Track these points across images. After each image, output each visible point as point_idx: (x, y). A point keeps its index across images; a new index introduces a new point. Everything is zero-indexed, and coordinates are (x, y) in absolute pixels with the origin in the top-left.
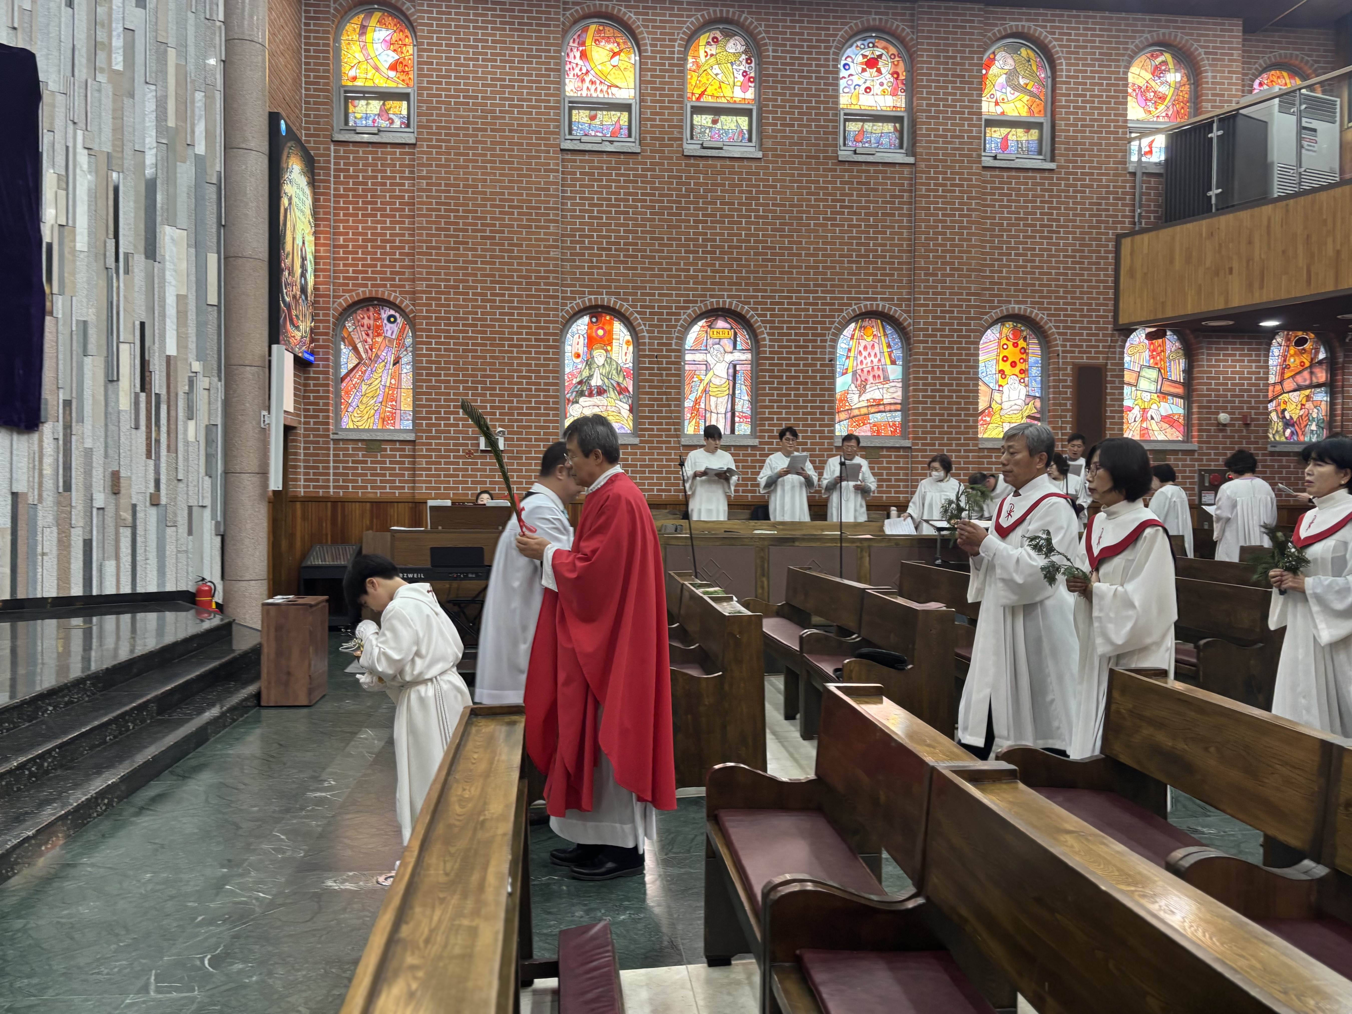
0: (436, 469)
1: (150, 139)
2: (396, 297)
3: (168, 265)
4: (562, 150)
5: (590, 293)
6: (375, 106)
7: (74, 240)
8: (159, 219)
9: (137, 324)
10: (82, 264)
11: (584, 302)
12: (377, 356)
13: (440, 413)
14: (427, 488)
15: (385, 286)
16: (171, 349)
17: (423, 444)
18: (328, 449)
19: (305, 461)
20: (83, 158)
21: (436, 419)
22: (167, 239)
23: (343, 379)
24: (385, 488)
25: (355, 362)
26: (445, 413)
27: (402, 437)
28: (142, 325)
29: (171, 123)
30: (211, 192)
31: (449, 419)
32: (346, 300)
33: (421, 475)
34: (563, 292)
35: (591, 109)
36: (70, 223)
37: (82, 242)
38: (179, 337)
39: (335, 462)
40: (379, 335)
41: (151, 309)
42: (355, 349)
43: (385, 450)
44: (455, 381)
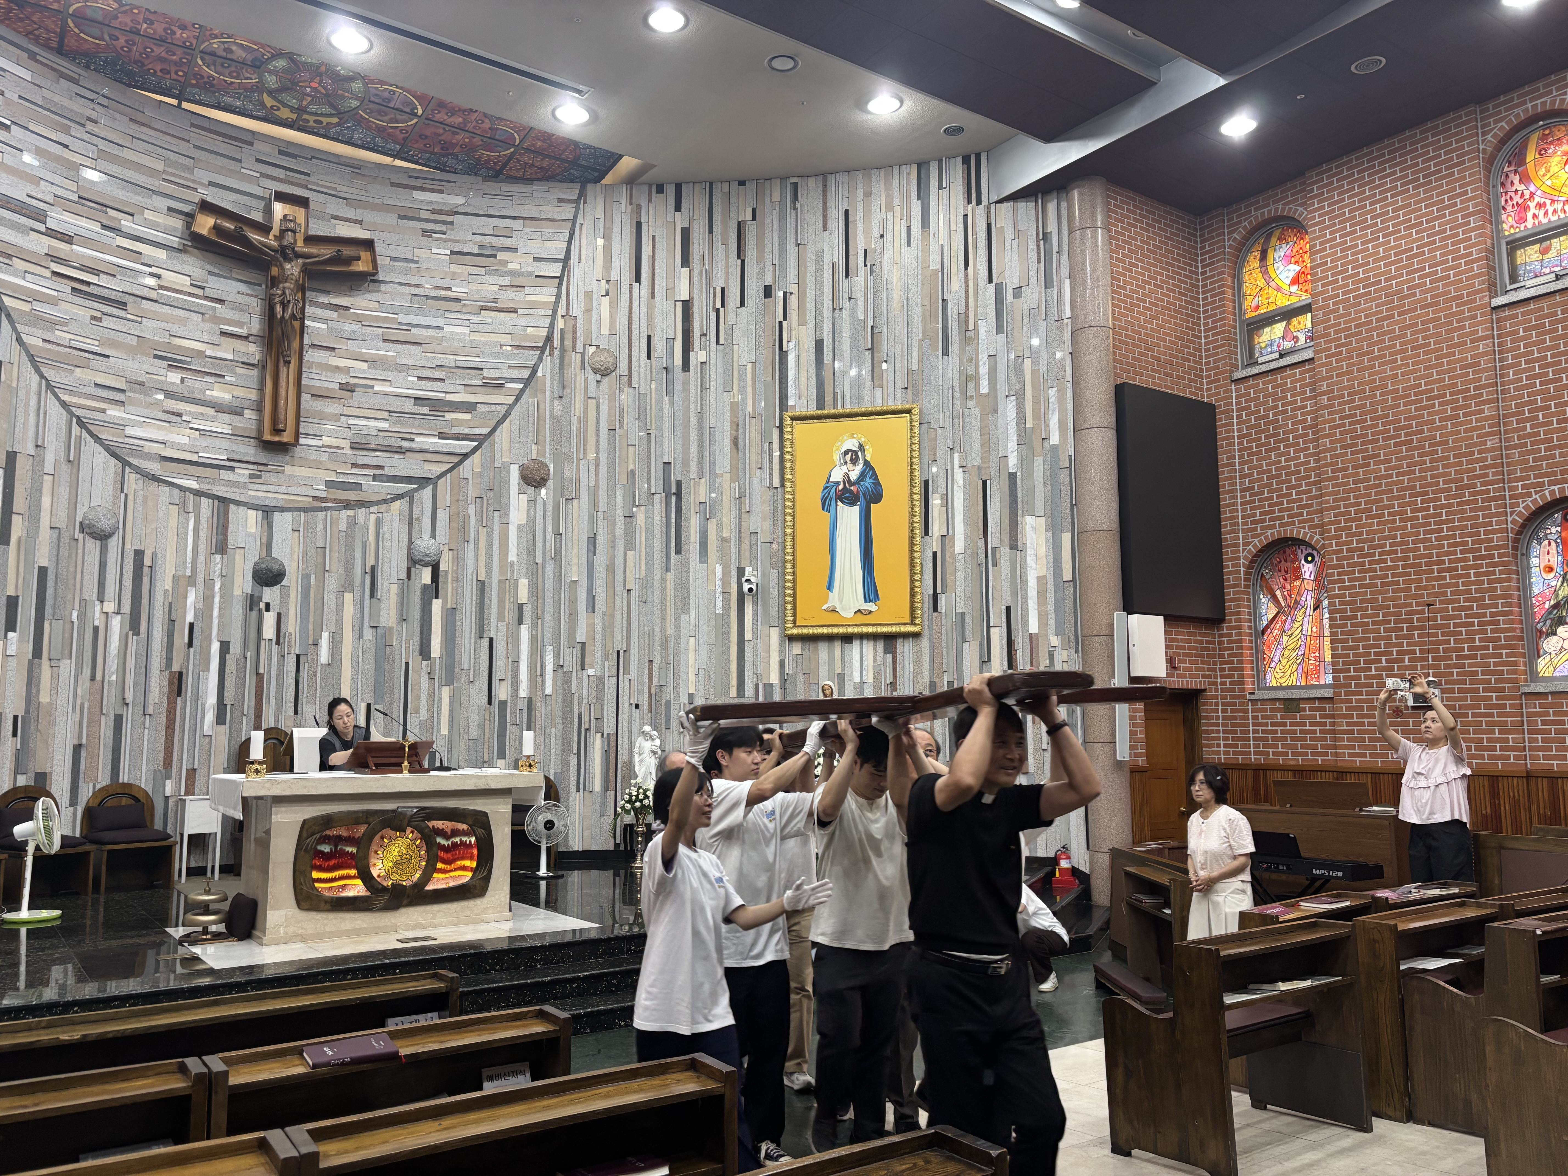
0: (1359, 732)
1: (1013, 444)
2: (1305, 534)
3: (1030, 551)
4: (1494, 308)
5: (1551, 483)
6: (1279, 329)
7: (953, 546)
8: (1020, 512)
9: (1004, 608)
10: (960, 565)
11: (1543, 497)
12: (1296, 602)
13: (1359, 663)
14: (1350, 755)
15: (1293, 523)
16: (1034, 628)
17: (1342, 701)
18: (1247, 711)
19: (1224, 725)
20: (959, 475)
21: (1355, 670)
22: (1028, 528)
23: (1263, 632)
24: (1306, 754)
25: (1273, 611)
26: (1365, 662)
27: (1320, 693)
28: (1008, 609)
29: (1029, 425)
30: (1064, 476)
31: (1370, 669)
32: (1255, 546)
33: (1342, 739)
34: (1511, 489)
35: (1541, 241)
36: (950, 532)
37: (959, 545)
38: (1039, 615)
39: (1254, 725)
40: (1298, 578)
41: (1014, 593)
42: (1274, 597)
43: (1304, 710)
44: (1374, 623)
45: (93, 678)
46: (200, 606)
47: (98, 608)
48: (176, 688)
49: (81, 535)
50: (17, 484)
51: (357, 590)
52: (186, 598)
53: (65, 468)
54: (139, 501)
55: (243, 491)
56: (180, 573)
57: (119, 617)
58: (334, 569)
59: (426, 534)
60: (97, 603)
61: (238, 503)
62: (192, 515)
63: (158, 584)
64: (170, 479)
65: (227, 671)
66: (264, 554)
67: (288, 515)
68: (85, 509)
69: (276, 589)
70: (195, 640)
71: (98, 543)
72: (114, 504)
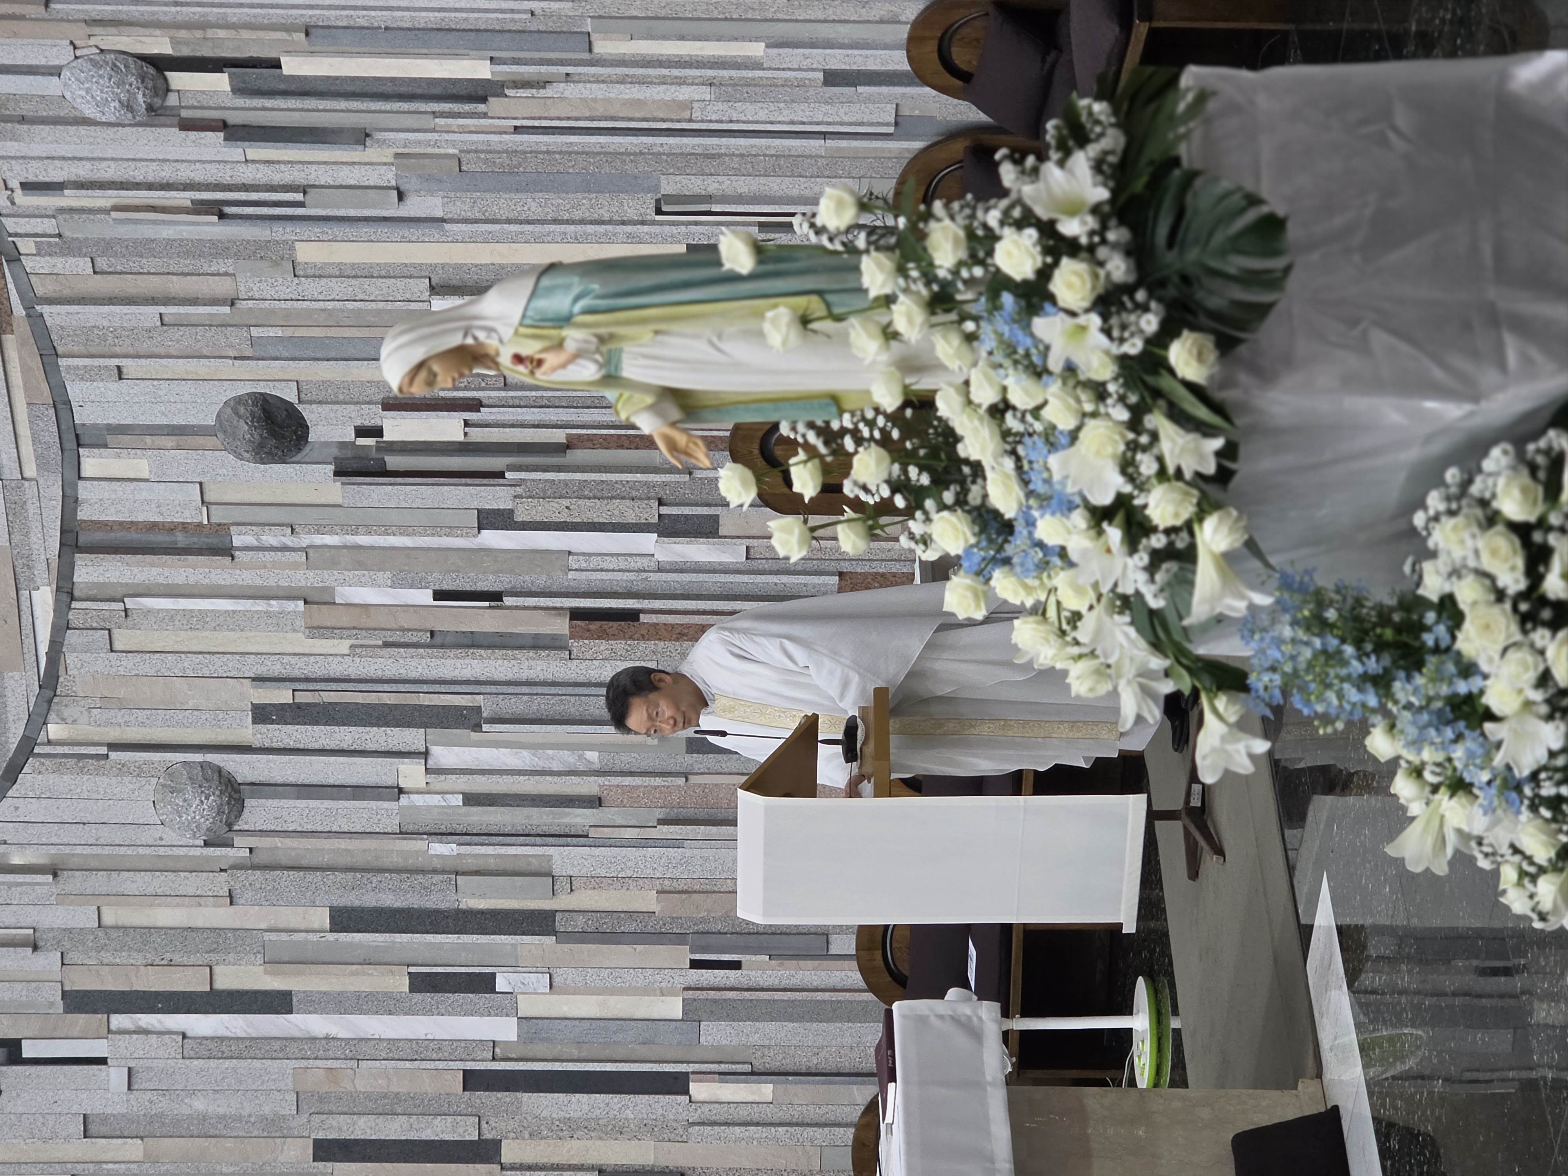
45: (596, 802)
46: (384, 576)
47: (418, 800)
48: (615, 624)
49: (238, 841)
50: (140, 985)
51: (279, 232)
52: (366, 607)
53: (74, 882)
54: (120, 716)
55: (30, 489)
56: (300, 623)
57: (435, 750)
58: (222, 287)
59: (51, 86)
60: (404, 800)
61: (70, 502)
62: (130, 603)
63: (336, 669)
64: (43, 648)
65: (564, 517)
66: (211, 441)
67: (75, 391)
68: (171, 836)
69: (308, 413)
70: (482, 586)
71: (248, 803)
72: (140, 772)
